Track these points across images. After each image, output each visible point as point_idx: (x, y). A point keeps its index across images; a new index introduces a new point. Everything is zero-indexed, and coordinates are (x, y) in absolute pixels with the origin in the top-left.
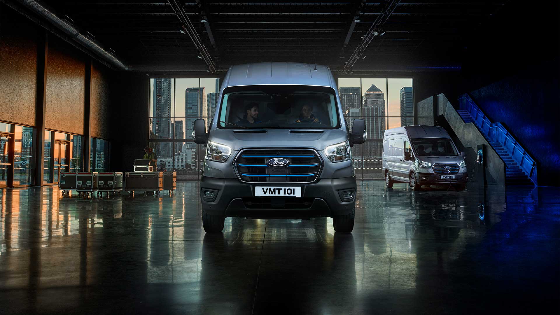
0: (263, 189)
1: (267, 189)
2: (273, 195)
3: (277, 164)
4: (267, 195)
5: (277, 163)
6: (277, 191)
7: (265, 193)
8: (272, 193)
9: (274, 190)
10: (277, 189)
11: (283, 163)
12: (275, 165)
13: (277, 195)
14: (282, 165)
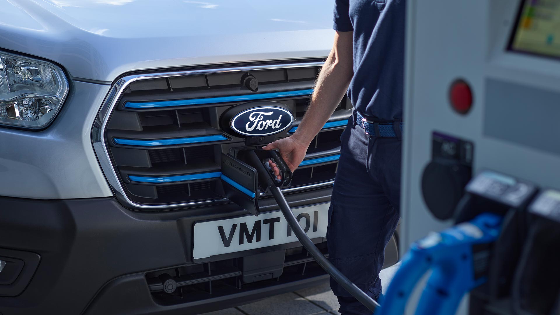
0: (221, 229)
1: (235, 226)
2: (255, 245)
3: (259, 128)
4: (235, 247)
5: (261, 126)
6: (265, 229)
7: (227, 243)
8: (250, 240)
9: (257, 225)
10: (266, 221)
11: (278, 122)
12: (255, 131)
13: (265, 242)
14: (276, 129)
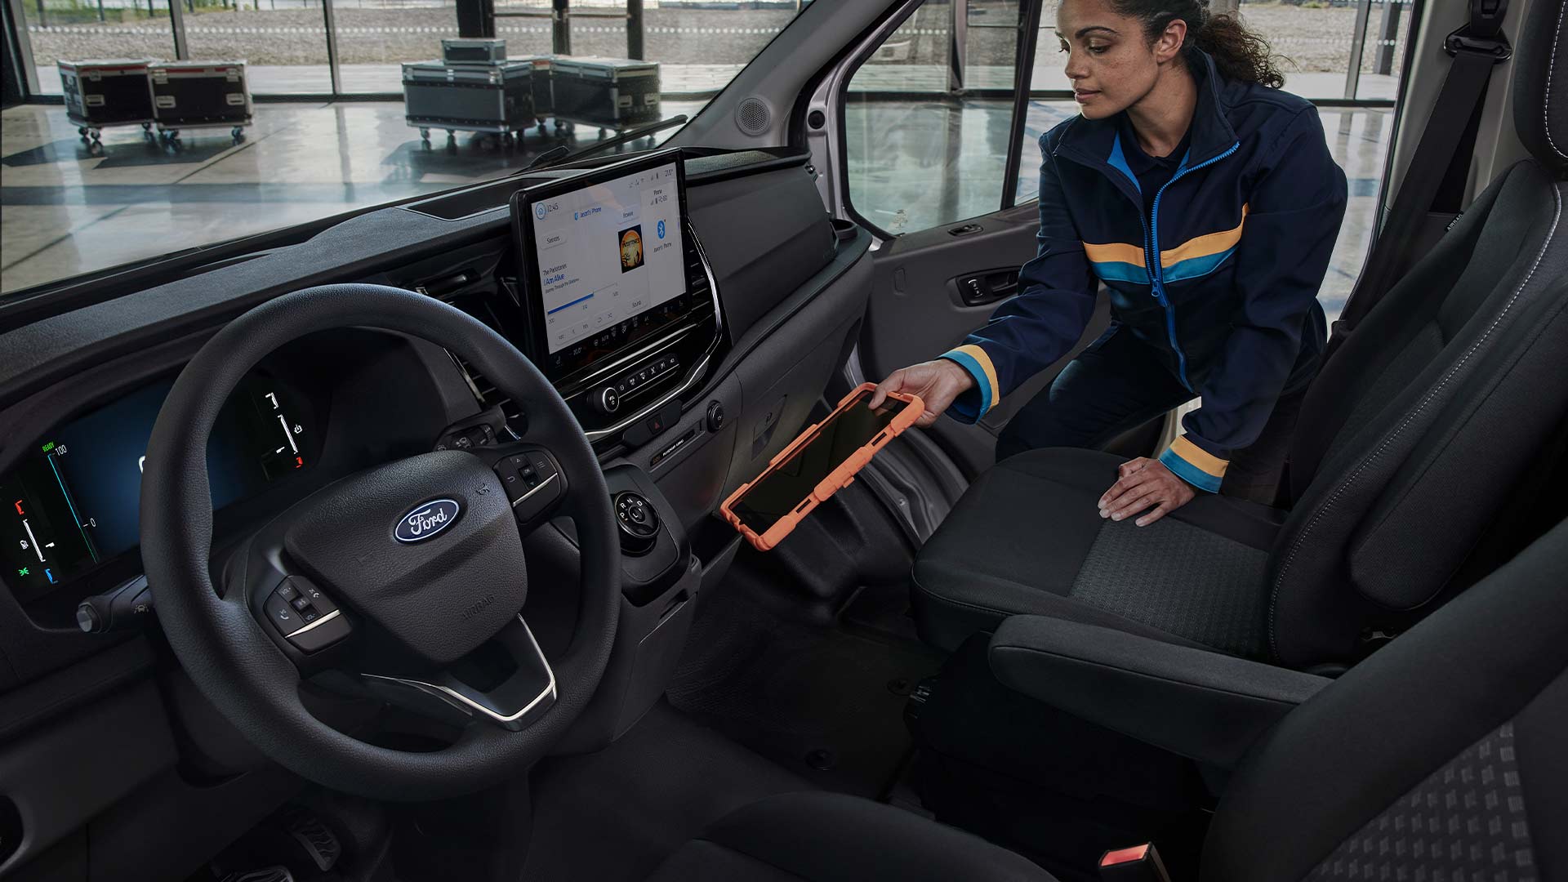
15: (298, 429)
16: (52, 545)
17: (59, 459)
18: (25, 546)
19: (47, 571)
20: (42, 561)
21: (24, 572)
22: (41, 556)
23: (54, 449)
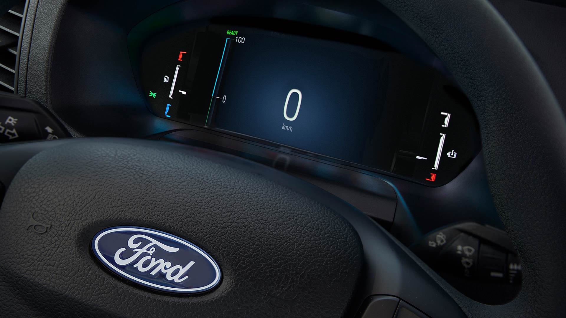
15: (452, 154)
16: (184, 93)
17: (233, 44)
18: (166, 80)
19: (168, 105)
20: (170, 97)
21: (153, 95)
22: (171, 94)
23: (235, 36)
